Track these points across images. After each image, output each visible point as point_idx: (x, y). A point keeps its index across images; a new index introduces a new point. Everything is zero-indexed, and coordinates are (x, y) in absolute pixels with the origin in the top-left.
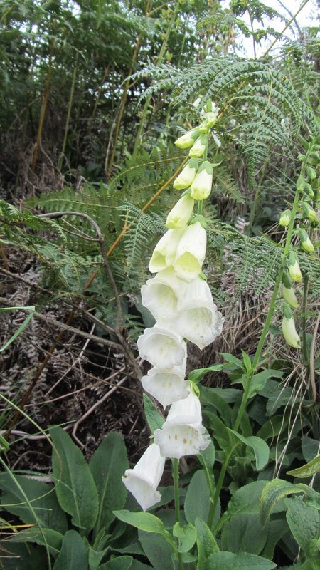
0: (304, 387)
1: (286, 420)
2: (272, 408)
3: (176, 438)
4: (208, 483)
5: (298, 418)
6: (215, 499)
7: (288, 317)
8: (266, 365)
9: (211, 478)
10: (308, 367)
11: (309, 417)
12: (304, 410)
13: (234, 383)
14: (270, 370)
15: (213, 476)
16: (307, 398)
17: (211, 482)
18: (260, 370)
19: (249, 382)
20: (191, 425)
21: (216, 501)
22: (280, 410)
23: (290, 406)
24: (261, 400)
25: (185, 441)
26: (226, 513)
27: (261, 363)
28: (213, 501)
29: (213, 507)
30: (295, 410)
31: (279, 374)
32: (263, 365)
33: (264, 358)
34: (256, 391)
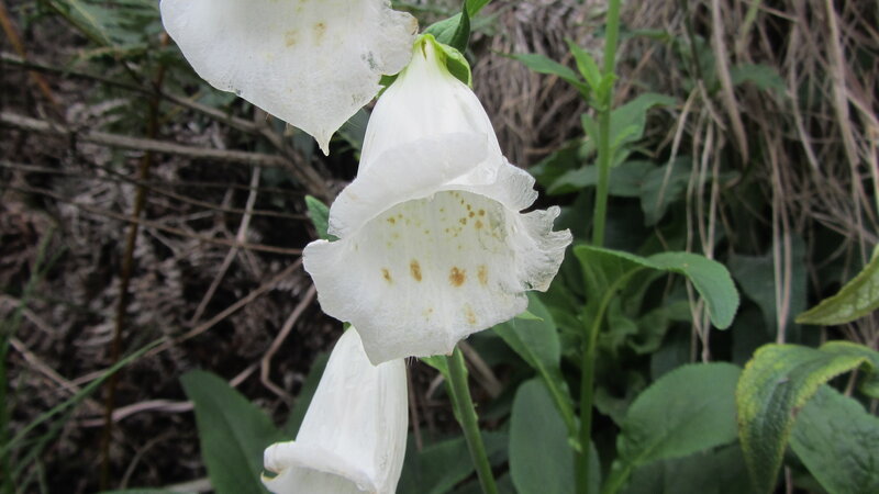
3: (418, 276)
4: (557, 405)
6: (582, 439)
9: (562, 392)
15: (565, 386)
17: (565, 403)
20: (461, 182)
21: (585, 447)
25: (458, 278)
26: (616, 465)
28: (578, 447)
29: (581, 460)
30: (707, 196)
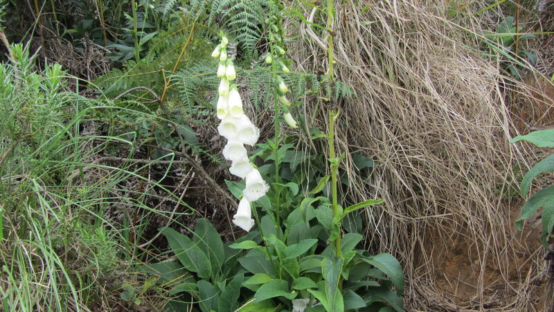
0: (308, 148)
1: (304, 172)
2: (293, 167)
3: (253, 192)
5: (310, 168)
7: (287, 113)
8: (282, 142)
10: (307, 135)
11: (317, 165)
12: (313, 162)
13: (266, 160)
14: (285, 145)
16: (312, 154)
18: (280, 147)
19: (277, 155)
20: (258, 182)
22: (298, 167)
23: (303, 163)
24: (285, 165)
25: (257, 191)
27: (278, 142)
28: (277, 227)
30: (307, 164)
31: (291, 146)
32: (280, 143)
33: (280, 138)
34: (282, 159)
